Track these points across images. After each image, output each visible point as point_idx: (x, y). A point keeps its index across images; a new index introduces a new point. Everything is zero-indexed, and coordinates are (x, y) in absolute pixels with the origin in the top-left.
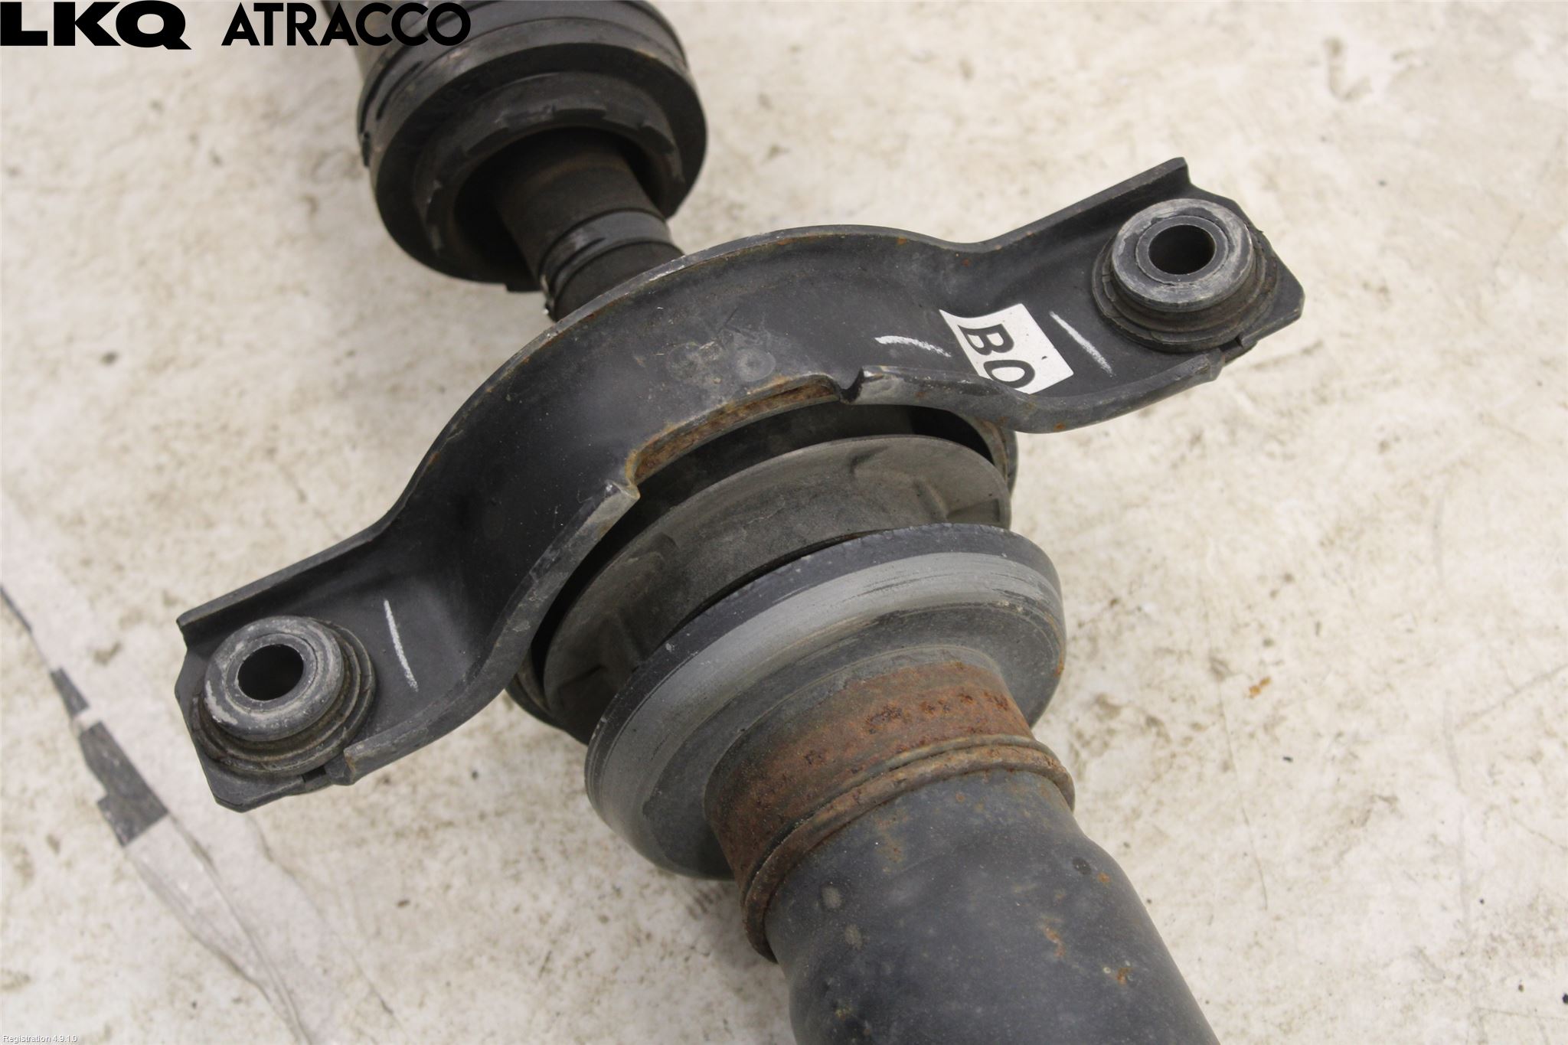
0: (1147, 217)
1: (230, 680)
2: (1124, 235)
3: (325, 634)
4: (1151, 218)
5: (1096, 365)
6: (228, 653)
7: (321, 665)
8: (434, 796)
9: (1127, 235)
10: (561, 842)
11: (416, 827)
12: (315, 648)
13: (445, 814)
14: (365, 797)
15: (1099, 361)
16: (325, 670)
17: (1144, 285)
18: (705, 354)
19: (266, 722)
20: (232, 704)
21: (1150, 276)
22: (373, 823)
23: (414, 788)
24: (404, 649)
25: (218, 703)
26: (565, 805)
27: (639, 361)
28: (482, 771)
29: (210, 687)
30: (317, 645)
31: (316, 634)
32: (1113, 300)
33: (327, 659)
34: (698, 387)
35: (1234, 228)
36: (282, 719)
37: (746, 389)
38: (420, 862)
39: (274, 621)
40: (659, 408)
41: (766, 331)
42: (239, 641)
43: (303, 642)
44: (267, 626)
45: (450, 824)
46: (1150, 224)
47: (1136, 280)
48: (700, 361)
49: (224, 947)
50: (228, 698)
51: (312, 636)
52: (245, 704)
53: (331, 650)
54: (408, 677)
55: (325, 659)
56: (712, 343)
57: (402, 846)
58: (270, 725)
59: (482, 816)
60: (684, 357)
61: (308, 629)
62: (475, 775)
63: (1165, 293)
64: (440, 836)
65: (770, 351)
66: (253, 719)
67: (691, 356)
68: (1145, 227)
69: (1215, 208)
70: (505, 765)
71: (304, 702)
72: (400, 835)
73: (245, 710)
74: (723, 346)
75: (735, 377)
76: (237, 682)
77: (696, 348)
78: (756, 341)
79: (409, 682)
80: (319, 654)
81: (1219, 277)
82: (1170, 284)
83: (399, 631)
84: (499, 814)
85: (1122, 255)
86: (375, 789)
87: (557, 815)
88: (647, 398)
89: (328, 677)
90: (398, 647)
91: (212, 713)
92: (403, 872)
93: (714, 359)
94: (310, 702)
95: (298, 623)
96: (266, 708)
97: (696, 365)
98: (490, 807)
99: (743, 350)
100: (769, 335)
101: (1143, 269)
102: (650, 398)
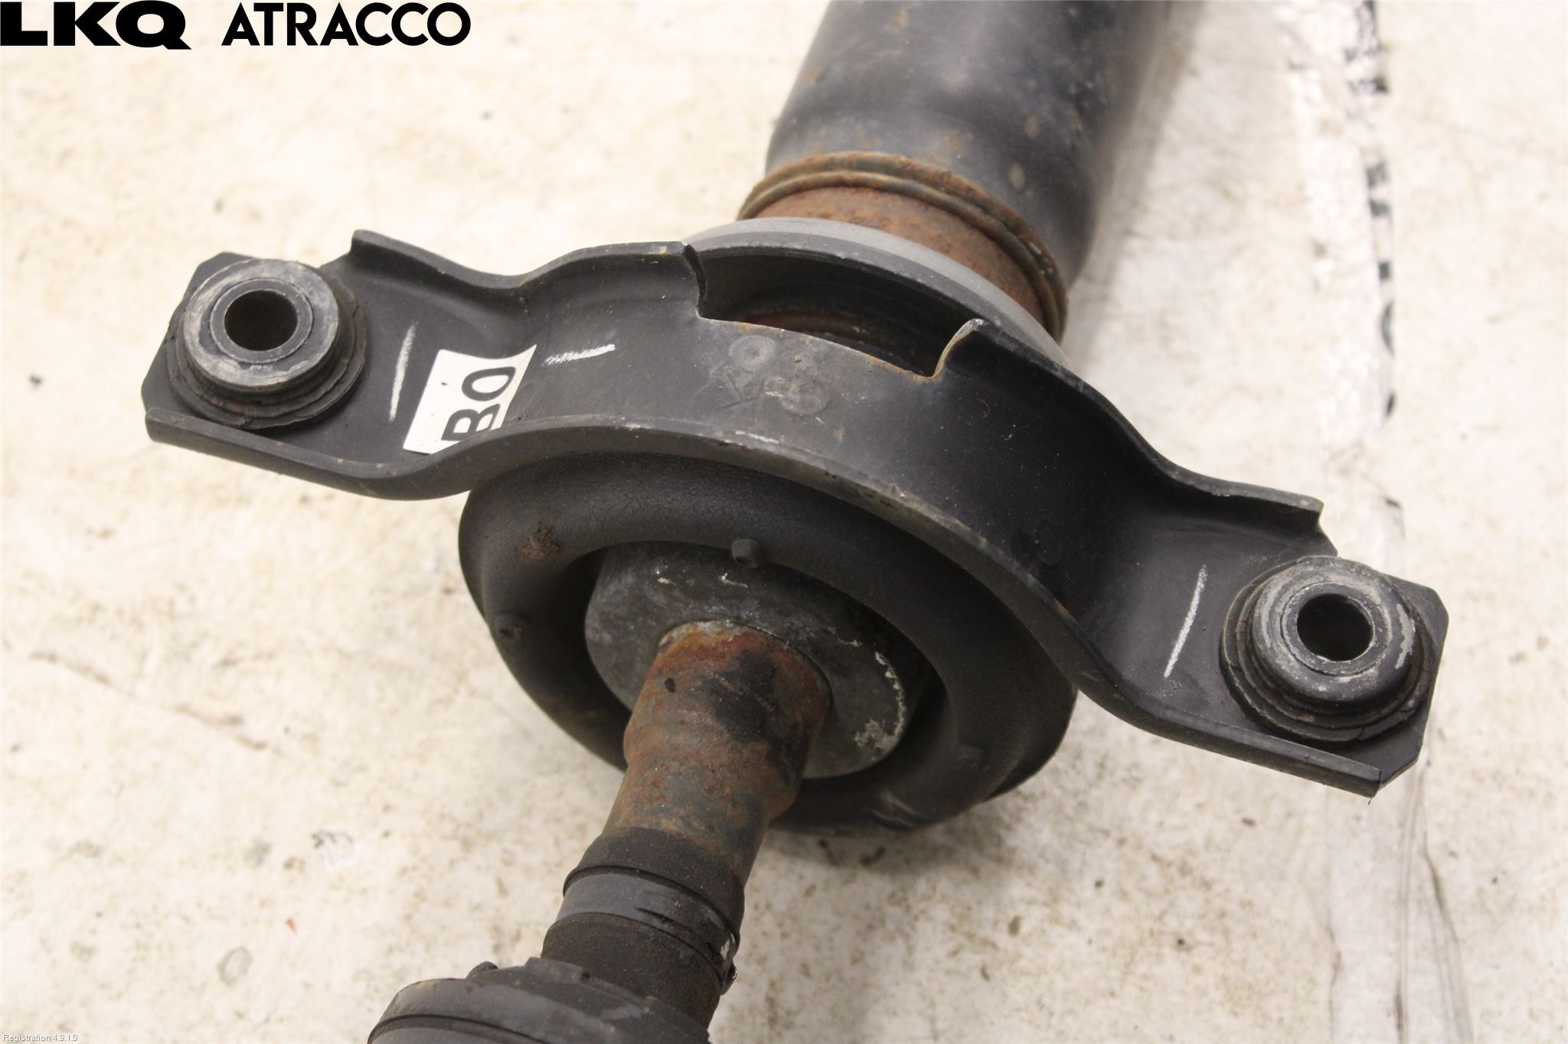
0: (247, 375)
1: (1375, 652)
2: (282, 376)
3: (1260, 626)
4: (244, 371)
5: (416, 342)
6: (1361, 681)
7: (1285, 598)
8: (1149, 894)
9: (280, 373)
10: (1073, 767)
11: (1187, 881)
12: (1279, 619)
13: (1152, 870)
14: (1211, 944)
15: (410, 344)
16: (1286, 588)
17: (325, 317)
18: (783, 389)
19: (1371, 582)
20: (1389, 627)
21: (311, 320)
22: (1223, 914)
23: (1161, 917)
24: (1186, 615)
25: (1402, 638)
26: (1044, 794)
27: (841, 434)
28: (1089, 883)
29: (1399, 660)
30: (1275, 620)
31: (1268, 632)
32: (347, 361)
33: (1276, 599)
34: (818, 368)
35: (202, 304)
36: (1355, 574)
37: (782, 336)
38: (1207, 847)
39: (1297, 678)
40: (864, 383)
41: (711, 377)
42: (1341, 685)
43: (1285, 632)
44: (1306, 678)
45: (1155, 858)
46: (252, 367)
47: (324, 327)
48: (794, 387)
49: (1436, 911)
50: (1390, 636)
51: (1273, 633)
52: (1378, 615)
53: (1266, 605)
54: (1202, 586)
55: (1277, 600)
56: (768, 393)
57: (1211, 873)
58: (1370, 577)
59: (1122, 842)
60: (803, 402)
61: (1271, 644)
62: (1099, 884)
63: (319, 296)
64: (1171, 856)
65: (727, 355)
66: (1381, 596)
67: (797, 398)
68: (260, 367)
69: (191, 334)
70: (1064, 871)
71: (1326, 574)
72: (1207, 885)
73: (1383, 611)
74: (762, 384)
75: (779, 352)
76: (1372, 644)
77: (786, 399)
78: (730, 372)
79: (1206, 580)
80: (1279, 610)
81: (267, 272)
82: (307, 299)
83: (1176, 637)
84: (1106, 833)
85: (306, 359)
86: (1199, 943)
87: (1057, 792)
88: (865, 400)
89: (1288, 580)
90: (1189, 622)
91: (1413, 635)
92: (1228, 851)
93: (781, 378)
94: (1321, 569)
95: (1276, 657)
96: (1363, 597)
97: (800, 387)
98: (1109, 844)
99: (749, 369)
100: (712, 371)
101: (309, 330)
102: (863, 398)
